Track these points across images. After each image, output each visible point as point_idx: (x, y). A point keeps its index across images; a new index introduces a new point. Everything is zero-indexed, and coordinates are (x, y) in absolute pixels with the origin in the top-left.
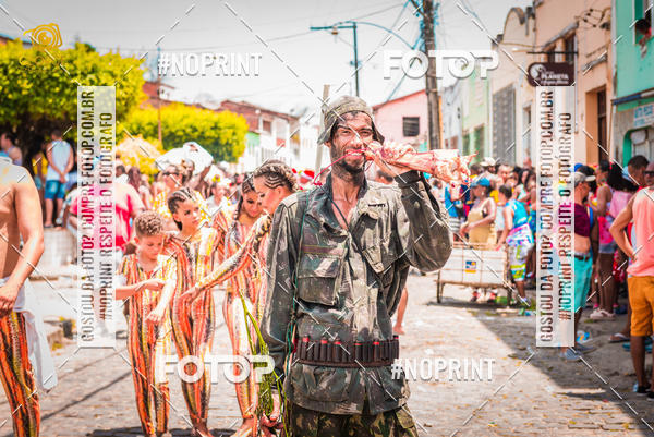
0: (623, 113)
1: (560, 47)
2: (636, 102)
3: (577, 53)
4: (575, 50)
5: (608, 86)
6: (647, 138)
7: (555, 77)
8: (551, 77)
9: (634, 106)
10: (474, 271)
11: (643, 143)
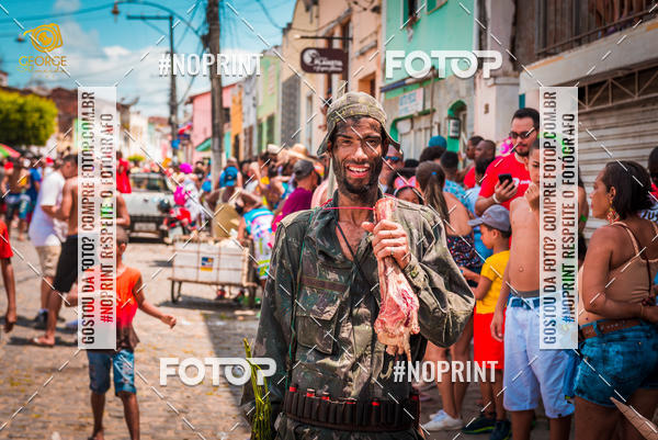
0: (390, 100)
1: (337, 33)
2: (400, 90)
3: (352, 39)
4: (350, 36)
5: (377, 73)
6: (412, 127)
7: (329, 63)
8: (324, 63)
9: (399, 93)
10: (210, 268)
11: (409, 133)
